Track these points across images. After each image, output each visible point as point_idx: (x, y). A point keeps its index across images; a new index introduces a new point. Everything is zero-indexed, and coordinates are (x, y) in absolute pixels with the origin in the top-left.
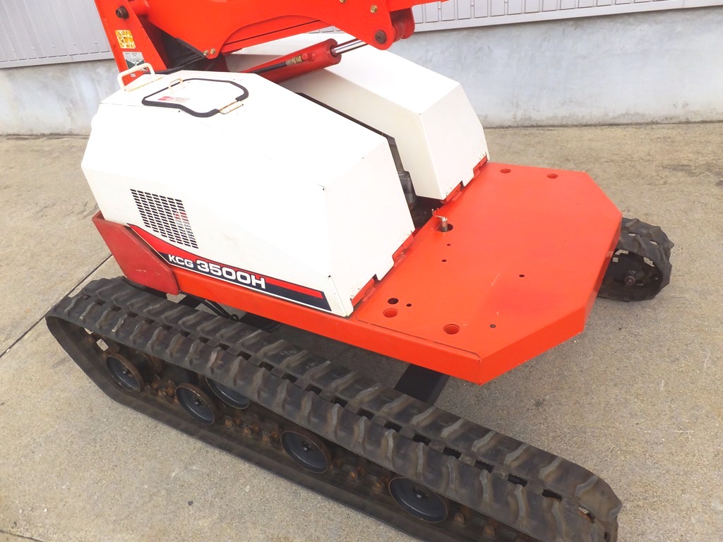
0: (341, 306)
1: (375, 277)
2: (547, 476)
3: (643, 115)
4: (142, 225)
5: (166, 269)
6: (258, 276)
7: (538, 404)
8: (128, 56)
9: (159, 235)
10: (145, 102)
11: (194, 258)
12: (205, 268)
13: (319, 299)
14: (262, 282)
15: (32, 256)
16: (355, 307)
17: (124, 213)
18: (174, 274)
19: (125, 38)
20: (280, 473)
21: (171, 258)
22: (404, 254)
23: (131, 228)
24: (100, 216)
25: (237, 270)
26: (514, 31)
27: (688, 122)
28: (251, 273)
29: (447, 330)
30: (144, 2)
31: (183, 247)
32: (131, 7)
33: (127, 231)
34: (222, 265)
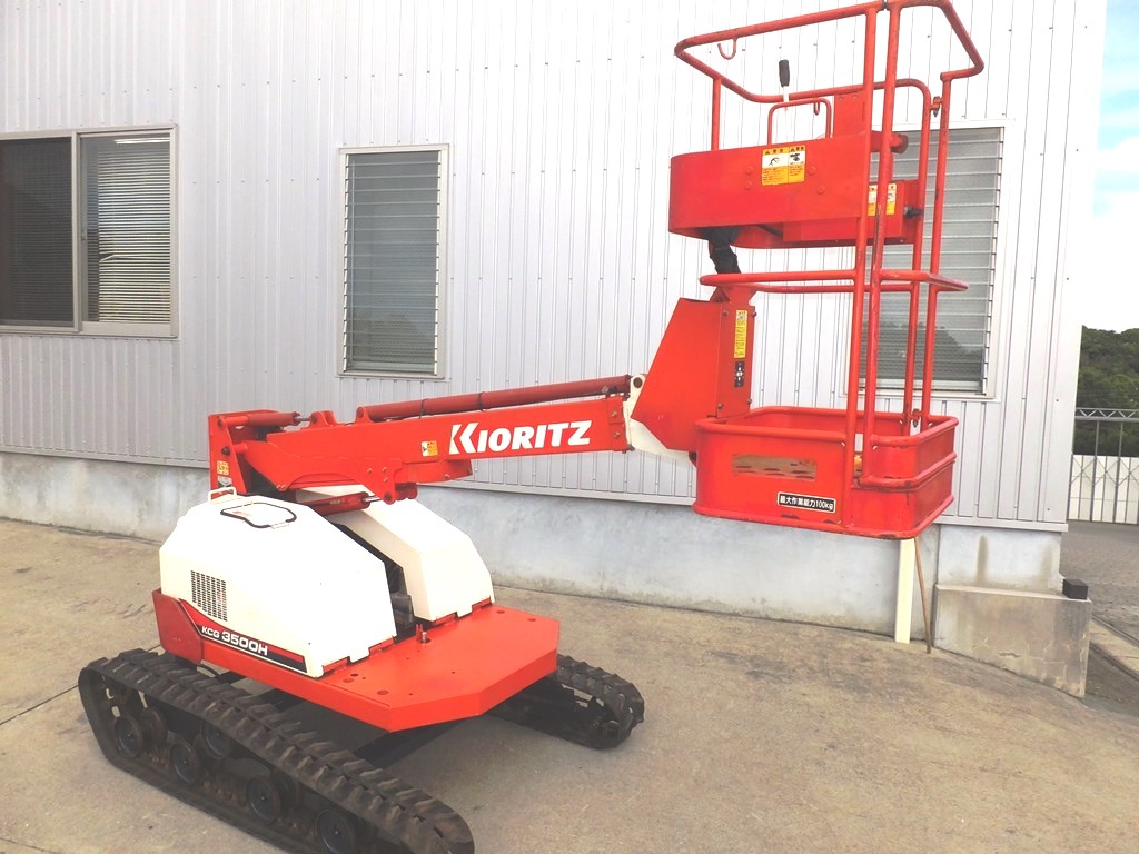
0: (314, 670)
1: (349, 658)
2: (420, 807)
3: (725, 605)
4: (190, 601)
5: (198, 638)
6: (264, 644)
7: (476, 808)
8: (221, 480)
9: (200, 609)
10: (222, 513)
11: (221, 629)
12: (228, 638)
13: (298, 662)
14: (265, 650)
15: (60, 644)
16: (325, 674)
17: (179, 589)
18: (202, 644)
19: (223, 467)
21: (204, 630)
22: (378, 651)
23: (182, 603)
24: (160, 591)
25: (250, 639)
26: (602, 507)
27: (768, 619)
28: (259, 642)
29: (379, 693)
30: (244, 446)
31: (216, 620)
32: (233, 448)
33: (177, 605)
34: (241, 635)
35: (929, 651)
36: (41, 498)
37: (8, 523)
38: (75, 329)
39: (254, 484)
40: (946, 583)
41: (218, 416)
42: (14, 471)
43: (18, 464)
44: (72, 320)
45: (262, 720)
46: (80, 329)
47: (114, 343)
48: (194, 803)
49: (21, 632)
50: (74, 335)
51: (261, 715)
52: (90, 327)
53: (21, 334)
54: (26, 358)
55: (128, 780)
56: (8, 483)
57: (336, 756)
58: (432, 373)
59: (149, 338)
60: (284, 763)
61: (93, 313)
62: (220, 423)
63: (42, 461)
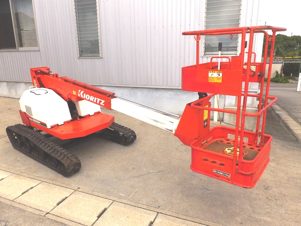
0: (49, 127)
1: (58, 124)
2: (68, 155)
4: (26, 112)
5: (28, 120)
6: (40, 121)
8: (35, 84)
9: (28, 114)
10: (30, 92)
11: (32, 118)
12: (34, 120)
13: (45, 125)
14: (40, 123)
16: (51, 128)
17: (24, 110)
18: (29, 122)
19: (35, 81)
20: (36, 160)
22: (66, 123)
23: (25, 113)
24: (21, 110)
25: (37, 120)
28: (39, 121)
29: (61, 131)
30: (39, 76)
31: (31, 116)
32: (36, 76)
33: (24, 114)
34: (36, 120)
35: (221, 123)
36: (16, 92)
37: (9, 98)
38: (17, 50)
39: (41, 85)
40: (227, 106)
41: (32, 69)
42: (9, 86)
43: (10, 84)
44: (16, 47)
45: (40, 138)
46: (18, 49)
47: (26, 53)
48: (29, 156)
49: (5, 122)
50: (17, 51)
51: (40, 137)
52: (21, 49)
53: (6, 52)
54: (7, 57)
55: (17, 152)
56: (9, 89)
57: (54, 145)
58: (99, 56)
59: (34, 51)
60: (41, 147)
61: (21, 45)
62: (32, 71)
63: (15, 83)
